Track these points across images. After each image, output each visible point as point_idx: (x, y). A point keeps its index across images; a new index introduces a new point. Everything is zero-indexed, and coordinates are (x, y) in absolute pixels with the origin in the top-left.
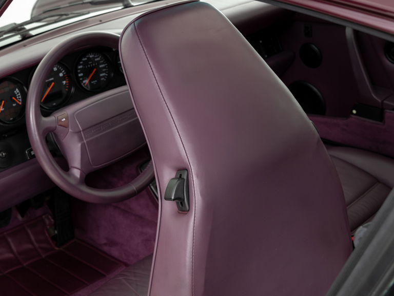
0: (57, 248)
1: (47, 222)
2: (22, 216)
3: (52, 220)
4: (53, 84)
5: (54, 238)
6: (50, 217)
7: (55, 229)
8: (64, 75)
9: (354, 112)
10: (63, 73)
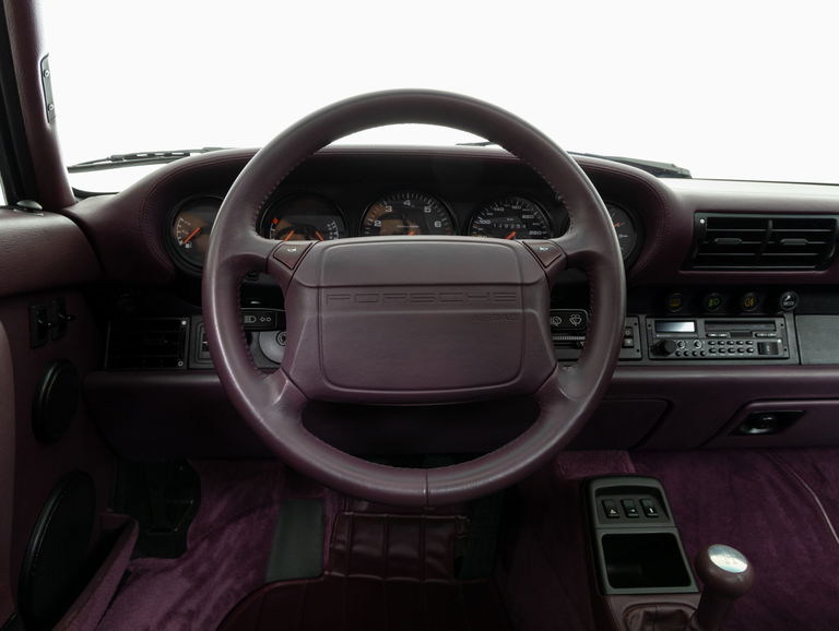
0: (454, 579)
8: (444, 227)
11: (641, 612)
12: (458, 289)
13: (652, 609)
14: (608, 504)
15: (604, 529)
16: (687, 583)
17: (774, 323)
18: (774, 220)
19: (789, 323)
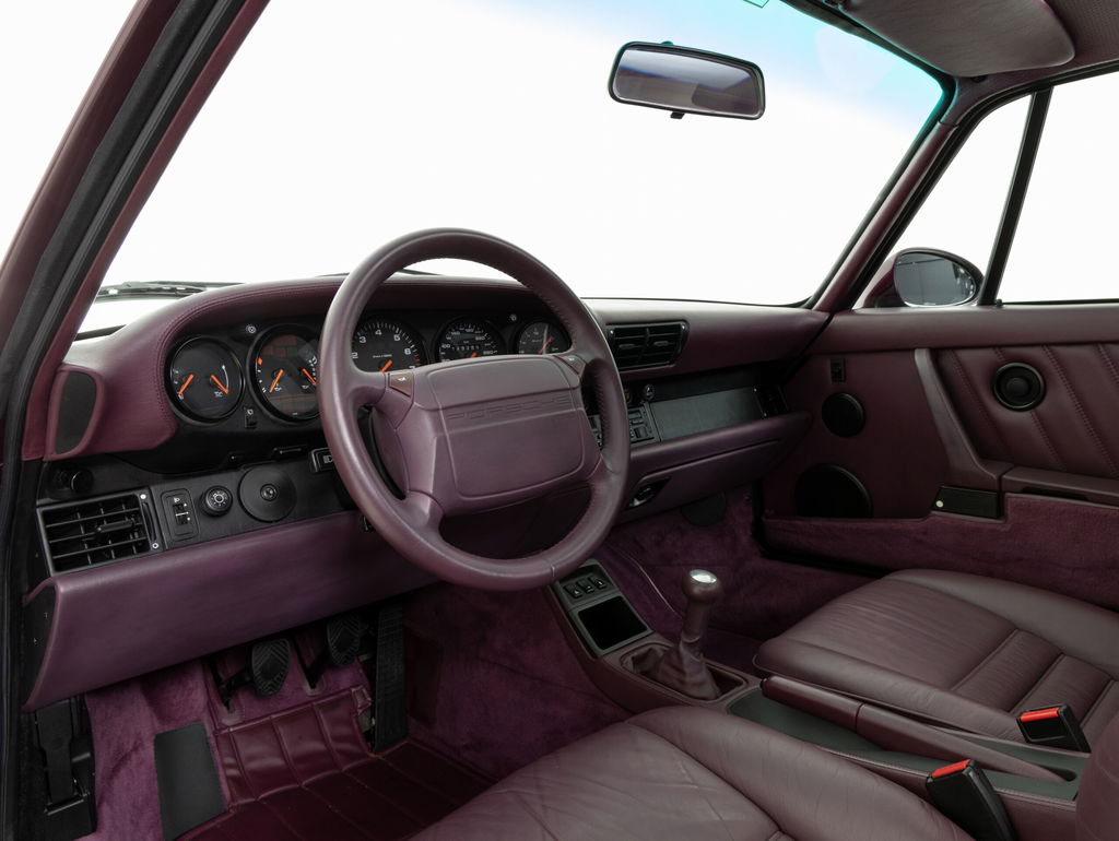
0: (372, 755)
1: (360, 702)
2: (313, 687)
3: (369, 699)
4: (390, 362)
5: (369, 736)
6: (364, 691)
7: (373, 716)
8: (413, 354)
9: (940, 504)
10: (412, 350)
11: (629, 659)
12: (535, 398)
13: (636, 654)
14: (569, 588)
15: (576, 608)
16: (644, 629)
17: (639, 411)
18: (650, 328)
19: (647, 410)
